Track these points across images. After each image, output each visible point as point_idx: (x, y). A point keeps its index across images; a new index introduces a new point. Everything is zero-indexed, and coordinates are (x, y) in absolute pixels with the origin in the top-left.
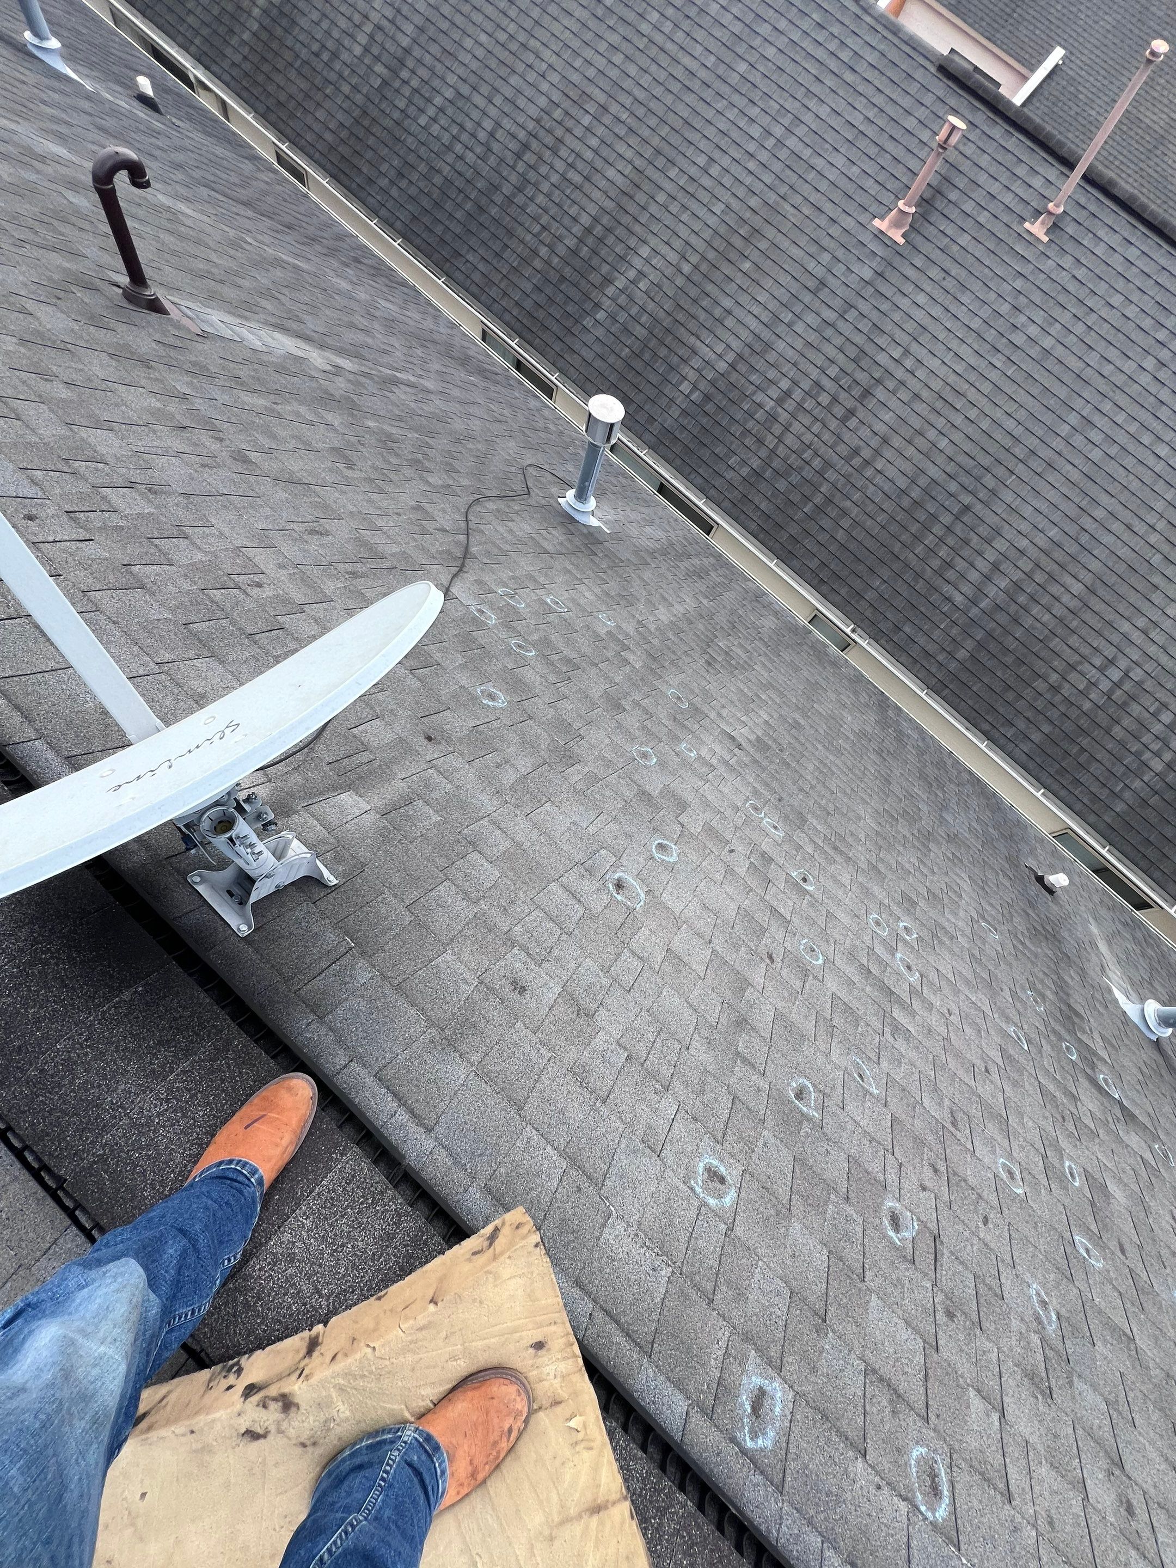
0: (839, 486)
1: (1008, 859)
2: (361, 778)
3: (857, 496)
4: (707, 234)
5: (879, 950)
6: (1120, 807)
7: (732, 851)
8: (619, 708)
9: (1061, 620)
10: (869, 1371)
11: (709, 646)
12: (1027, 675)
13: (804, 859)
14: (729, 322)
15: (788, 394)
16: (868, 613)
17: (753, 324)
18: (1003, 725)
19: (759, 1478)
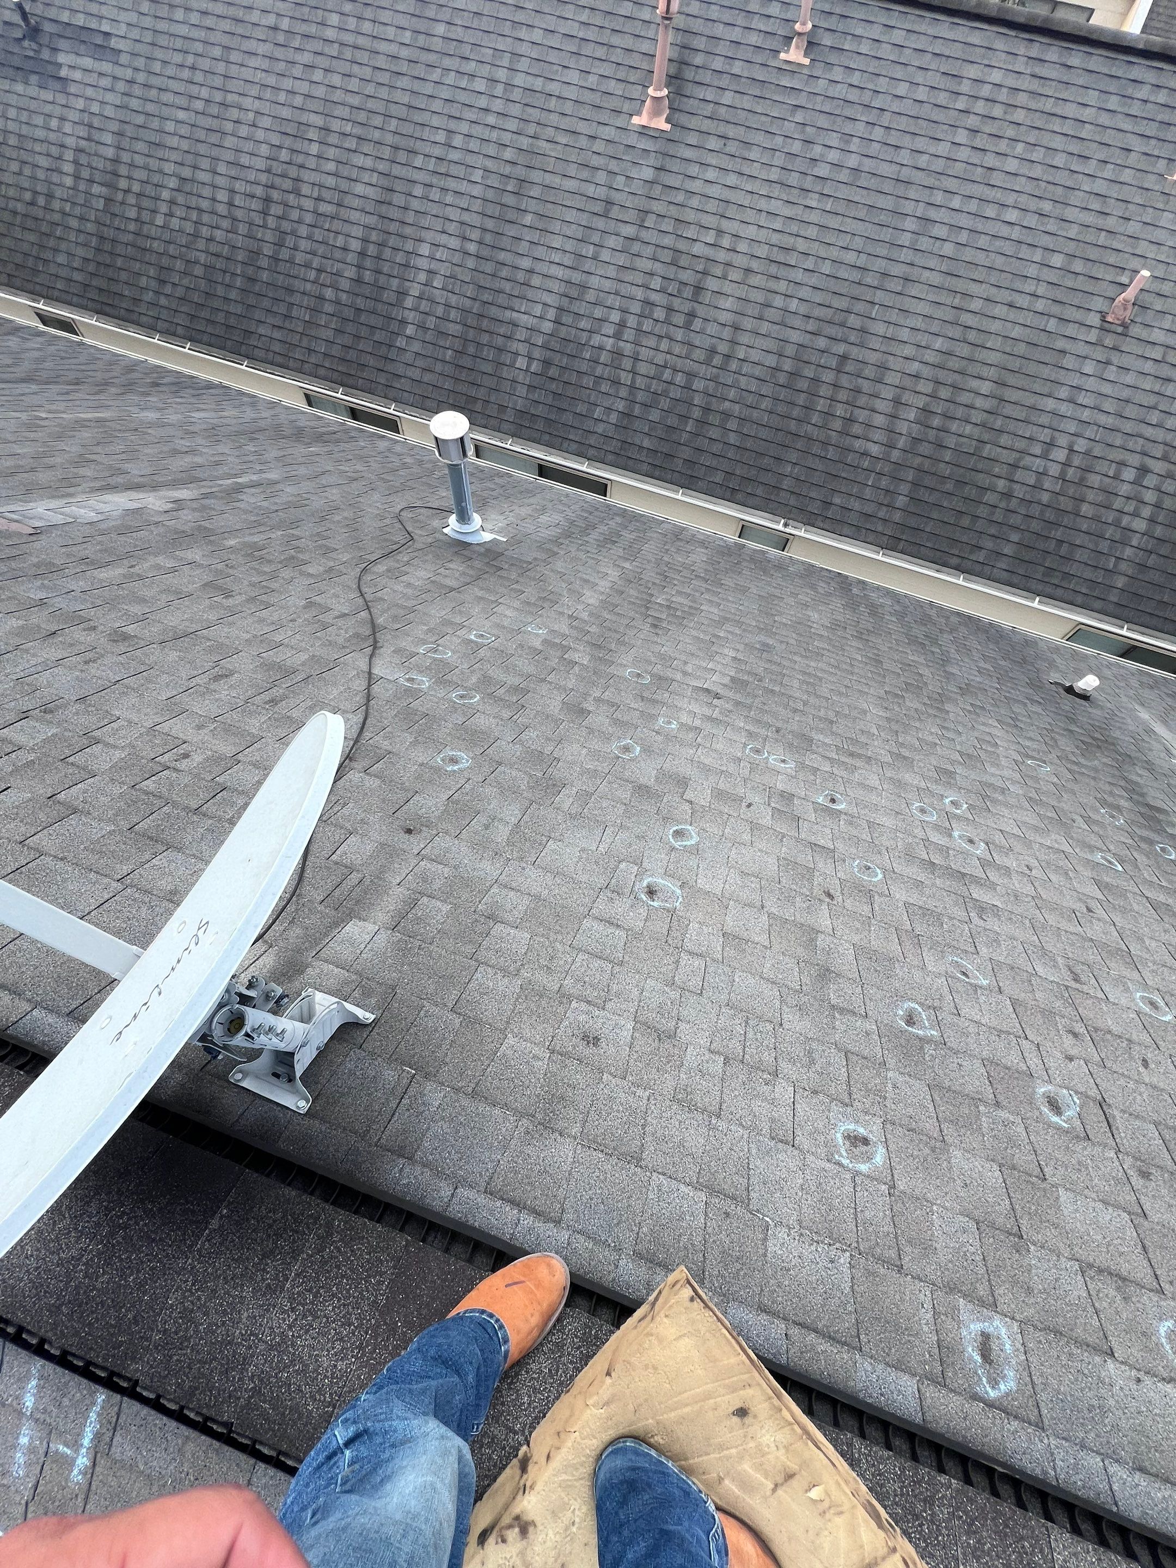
0: (711, 392)
1: (1031, 685)
2: (358, 902)
3: (732, 394)
4: (477, 206)
5: (935, 837)
6: (1120, 582)
7: (749, 805)
8: (583, 713)
9: (983, 425)
10: (1085, 1268)
11: (648, 608)
12: (973, 493)
13: (825, 780)
14: (536, 281)
15: (622, 325)
16: (793, 501)
17: (559, 272)
18: (971, 552)
19: (1015, 1424)
